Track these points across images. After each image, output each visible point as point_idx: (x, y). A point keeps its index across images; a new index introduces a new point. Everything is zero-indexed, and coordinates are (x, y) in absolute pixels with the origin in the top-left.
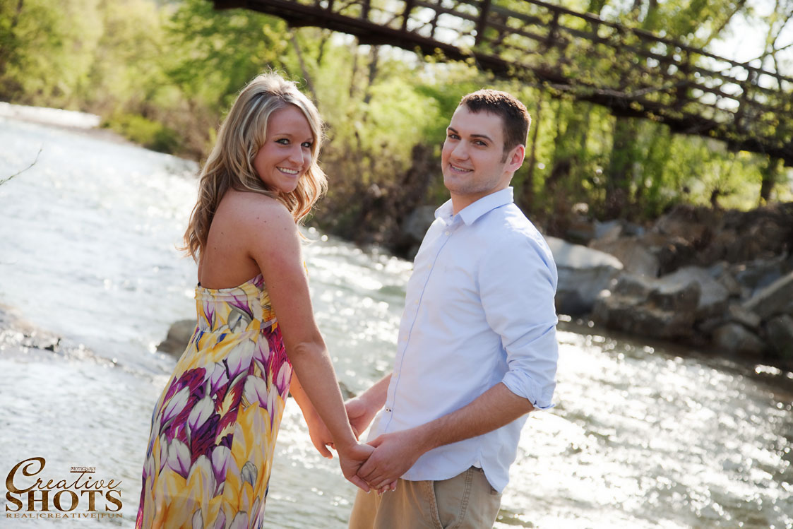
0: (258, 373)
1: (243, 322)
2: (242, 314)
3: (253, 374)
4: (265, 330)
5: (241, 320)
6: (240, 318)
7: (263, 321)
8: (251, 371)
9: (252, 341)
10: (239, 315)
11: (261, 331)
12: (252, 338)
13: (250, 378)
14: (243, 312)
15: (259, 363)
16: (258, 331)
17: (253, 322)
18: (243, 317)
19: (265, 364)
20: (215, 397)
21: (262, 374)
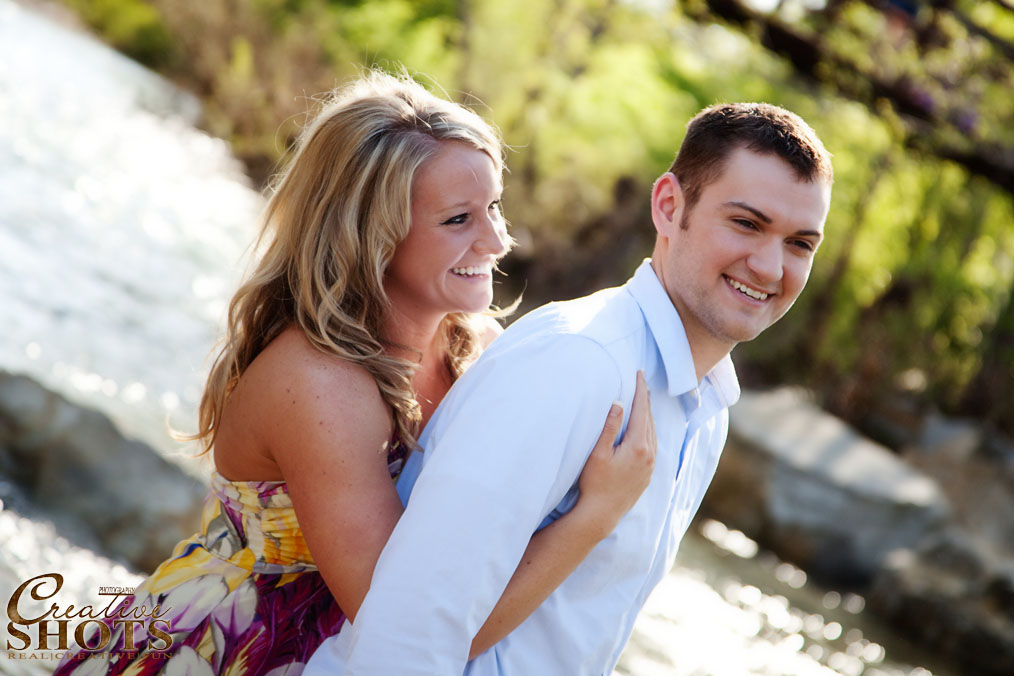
0: (207, 650)
1: (226, 544)
2: (230, 529)
3: (194, 648)
4: (263, 577)
5: (225, 541)
6: (225, 535)
7: (263, 559)
8: (193, 638)
9: (226, 585)
10: (224, 529)
11: (252, 575)
12: (228, 580)
13: (186, 651)
14: (232, 526)
15: (219, 632)
16: (246, 573)
17: (242, 552)
18: (229, 536)
19: (233, 640)
20: (115, 660)
21: (214, 656)
